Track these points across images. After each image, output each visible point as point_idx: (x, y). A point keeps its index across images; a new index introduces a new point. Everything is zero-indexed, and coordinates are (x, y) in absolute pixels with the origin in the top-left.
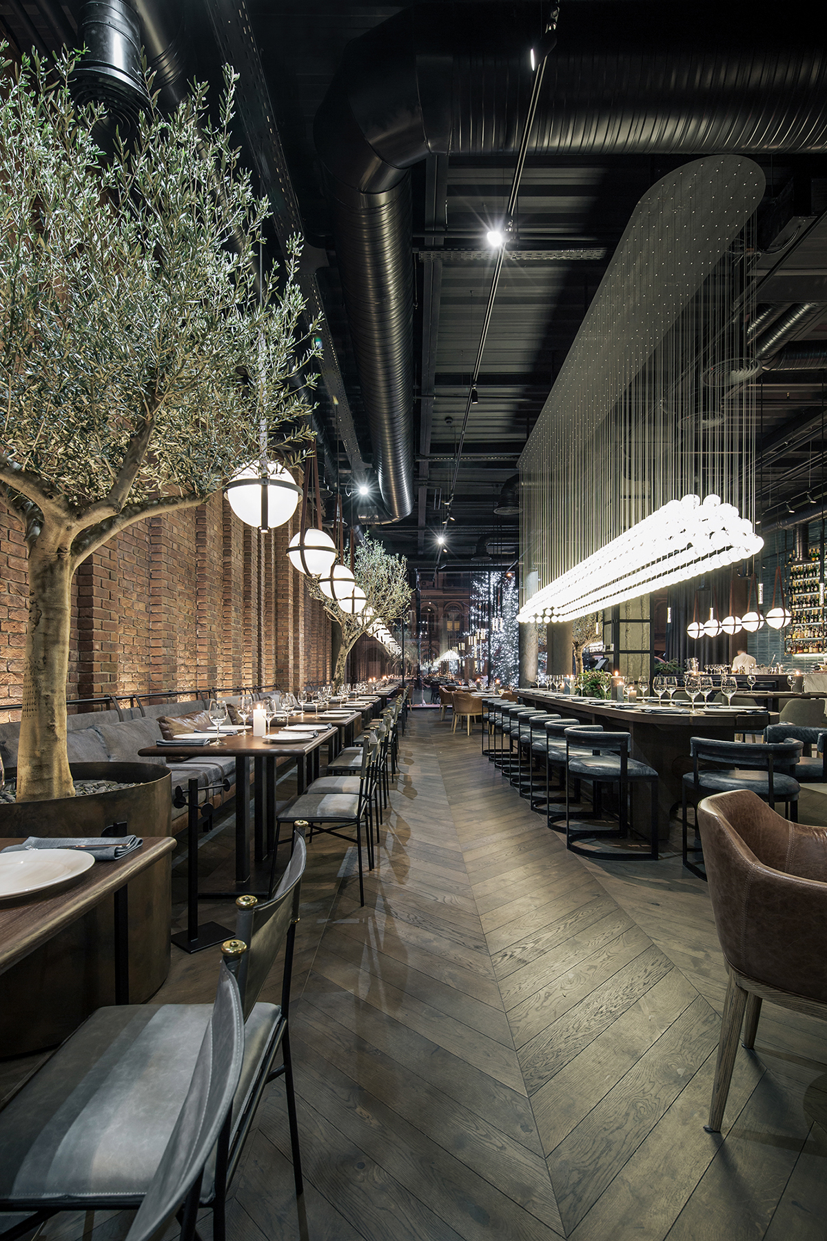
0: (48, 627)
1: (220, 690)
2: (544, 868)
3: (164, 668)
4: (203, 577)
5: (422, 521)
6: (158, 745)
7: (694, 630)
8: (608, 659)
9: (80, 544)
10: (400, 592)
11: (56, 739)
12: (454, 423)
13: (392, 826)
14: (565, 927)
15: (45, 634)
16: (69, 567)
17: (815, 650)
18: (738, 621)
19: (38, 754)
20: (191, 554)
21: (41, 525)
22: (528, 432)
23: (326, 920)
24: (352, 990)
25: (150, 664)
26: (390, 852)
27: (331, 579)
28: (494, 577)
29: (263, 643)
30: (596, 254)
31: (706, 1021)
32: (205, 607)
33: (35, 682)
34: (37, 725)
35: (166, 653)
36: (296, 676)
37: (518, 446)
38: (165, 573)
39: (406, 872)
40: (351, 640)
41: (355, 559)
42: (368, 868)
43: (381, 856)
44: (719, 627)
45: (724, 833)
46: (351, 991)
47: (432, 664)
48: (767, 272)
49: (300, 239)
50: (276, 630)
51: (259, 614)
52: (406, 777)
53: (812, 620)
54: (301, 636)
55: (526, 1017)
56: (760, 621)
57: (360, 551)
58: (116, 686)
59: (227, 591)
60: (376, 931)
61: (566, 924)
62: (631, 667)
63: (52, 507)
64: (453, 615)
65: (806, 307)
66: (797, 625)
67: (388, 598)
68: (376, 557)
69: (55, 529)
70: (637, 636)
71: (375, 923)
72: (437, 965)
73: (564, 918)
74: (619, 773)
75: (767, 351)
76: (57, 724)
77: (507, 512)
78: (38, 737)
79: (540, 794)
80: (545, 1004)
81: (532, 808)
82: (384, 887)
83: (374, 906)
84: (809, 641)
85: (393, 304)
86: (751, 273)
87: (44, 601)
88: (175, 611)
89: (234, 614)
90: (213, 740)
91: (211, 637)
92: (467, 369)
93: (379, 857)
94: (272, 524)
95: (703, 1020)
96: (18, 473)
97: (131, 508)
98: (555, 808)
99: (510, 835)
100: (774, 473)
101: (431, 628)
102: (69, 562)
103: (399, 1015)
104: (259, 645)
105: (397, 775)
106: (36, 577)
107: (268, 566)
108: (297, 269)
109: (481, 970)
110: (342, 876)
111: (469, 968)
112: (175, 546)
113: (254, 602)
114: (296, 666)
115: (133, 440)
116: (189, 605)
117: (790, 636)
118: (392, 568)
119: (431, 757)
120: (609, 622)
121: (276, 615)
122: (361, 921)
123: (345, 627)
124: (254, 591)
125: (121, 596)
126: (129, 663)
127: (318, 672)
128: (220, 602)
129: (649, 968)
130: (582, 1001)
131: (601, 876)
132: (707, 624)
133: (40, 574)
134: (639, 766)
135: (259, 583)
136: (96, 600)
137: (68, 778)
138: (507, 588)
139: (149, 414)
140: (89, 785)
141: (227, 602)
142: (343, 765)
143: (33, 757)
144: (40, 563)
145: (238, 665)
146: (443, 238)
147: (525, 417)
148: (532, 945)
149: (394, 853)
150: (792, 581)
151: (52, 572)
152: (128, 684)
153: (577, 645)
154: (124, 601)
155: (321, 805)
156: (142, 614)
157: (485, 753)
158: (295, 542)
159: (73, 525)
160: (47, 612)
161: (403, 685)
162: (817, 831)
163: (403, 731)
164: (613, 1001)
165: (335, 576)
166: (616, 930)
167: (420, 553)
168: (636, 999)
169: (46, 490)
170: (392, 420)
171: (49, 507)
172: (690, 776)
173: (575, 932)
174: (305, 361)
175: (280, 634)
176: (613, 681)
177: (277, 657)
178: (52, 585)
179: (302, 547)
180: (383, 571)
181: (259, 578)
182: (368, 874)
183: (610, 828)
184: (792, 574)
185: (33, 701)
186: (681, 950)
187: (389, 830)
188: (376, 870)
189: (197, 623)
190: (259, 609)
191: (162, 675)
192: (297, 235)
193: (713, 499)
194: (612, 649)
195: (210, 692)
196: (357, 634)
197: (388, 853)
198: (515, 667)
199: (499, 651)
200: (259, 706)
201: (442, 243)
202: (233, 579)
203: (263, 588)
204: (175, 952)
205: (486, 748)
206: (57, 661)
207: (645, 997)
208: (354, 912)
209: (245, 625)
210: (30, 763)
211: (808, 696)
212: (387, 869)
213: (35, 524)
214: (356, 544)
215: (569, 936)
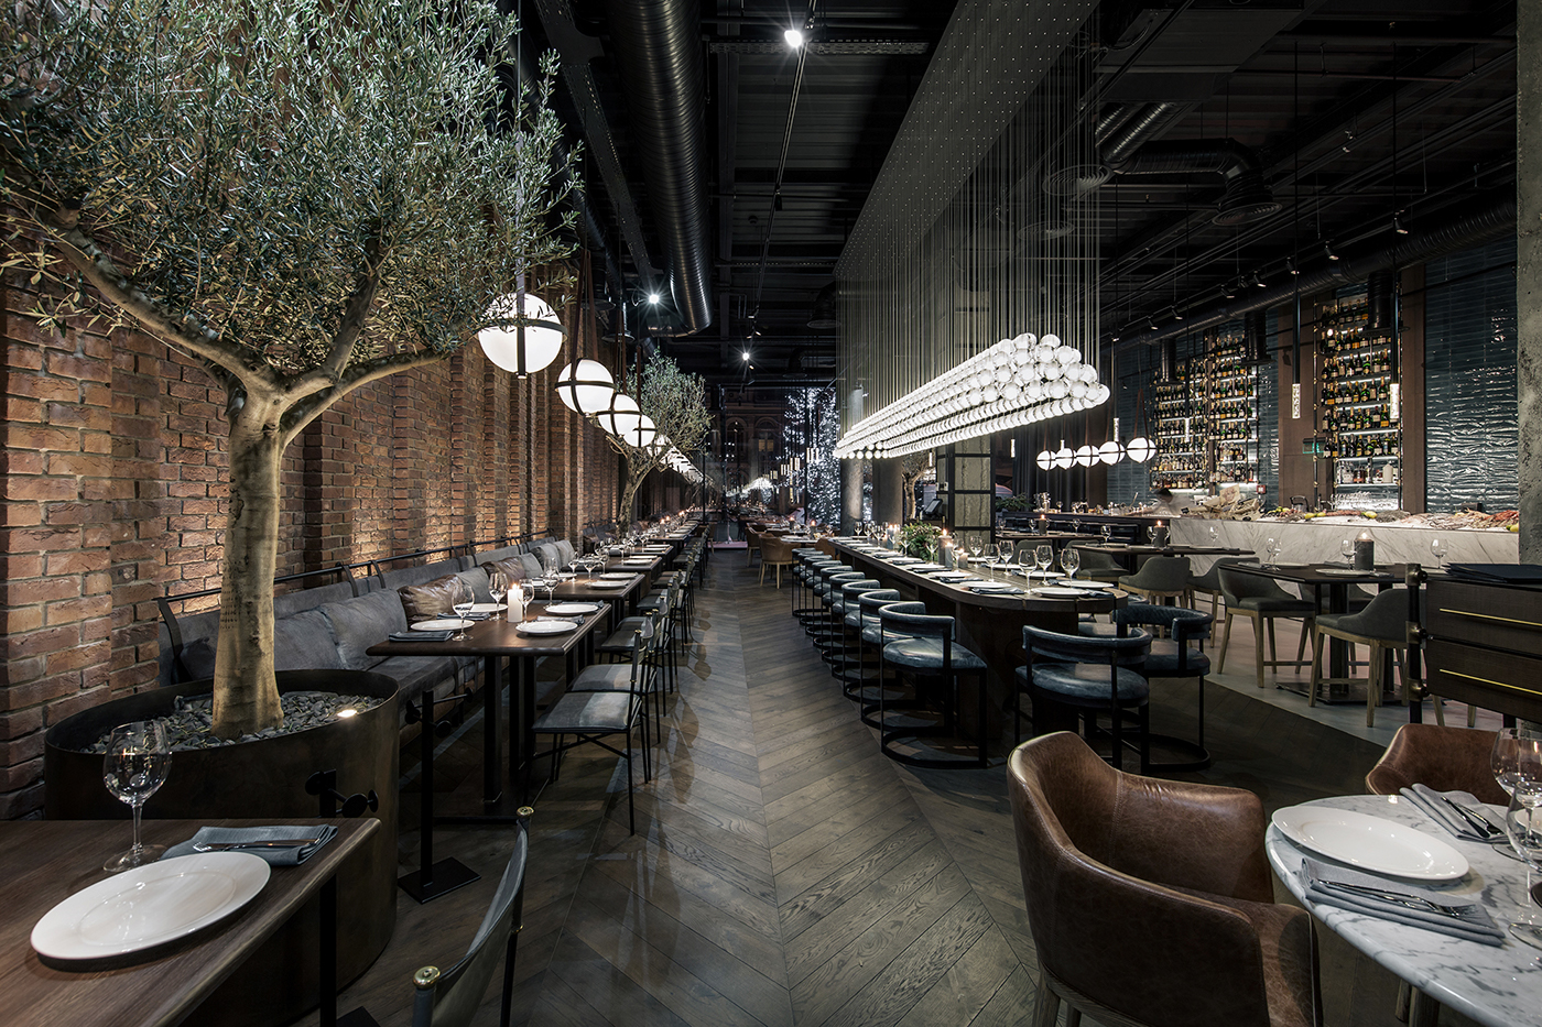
0: (251, 520)
1: (478, 544)
2: (852, 779)
3: (409, 524)
4: (459, 410)
5: (725, 330)
6: (391, 641)
7: (1045, 460)
8: (941, 500)
9: (292, 417)
10: (697, 418)
11: (260, 654)
12: (760, 222)
13: (677, 719)
14: (870, 865)
15: (248, 529)
16: (277, 447)
17: (1185, 485)
18: (1095, 451)
19: (237, 673)
20: (445, 383)
21: (244, 395)
22: (847, 233)
23: (588, 855)
24: (610, 957)
25: (393, 519)
26: (672, 756)
27: (612, 412)
28: (812, 394)
29: (533, 482)
30: (918, 48)
31: (1025, 1001)
32: (461, 445)
33: (235, 586)
34: (237, 639)
35: (412, 505)
36: (574, 519)
37: (837, 249)
38: (410, 409)
39: (688, 785)
40: (639, 476)
41: (642, 381)
42: (643, 780)
43: (661, 762)
44: (1073, 458)
45: (1032, 807)
46: (608, 958)
47: (741, 491)
48: (1119, 68)
49: (556, 56)
50: (550, 464)
51: (529, 448)
52: (699, 647)
53: (1181, 450)
54: (580, 470)
55: (813, 996)
56: (1120, 452)
57: (649, 370)
58: (350, 551)
59: (489, 423)
60: (646, 871)
61: (871, 861)
62: (969, 510)
63: (255, 380)
64: (766, 432)
65: (1163, 106)
66: (1164, 455)
67: (683, 426)
68: (667, 378)
69: (260, 404)
70: (976, 474)
71: (645, 860)
72: (714, 920)
73: (870, 852)
74: (941, 664)
75: (1118, 154)
76: (261, 636)
77: (824, 325)
78: (238, 653)
79: (855, 674)
80: (837, 978)
81: (845, 694)
82: (661, 807)
83: (646, 835)
84: (1178, 475)
85: (681, 101)
86: (1098, 70)
87: (246, 489)
88: (424, 453)
89: (497, 450)
90: (457, 632)
91: (469, 479)
92: (771, 164)
93: (658, 763)
94: (531, 368)
95: (1020, 1001)
96: (213, 342)
97: (354, 370)
98: (872, 693)
99: (816, 732)
100: (1133, 282)
101: (740, 449)
102: (278, 440)
103: (663, 994)
104: (529, 484)
105: (689, 644)
106: (237, 460)
107: (540, 388)
108: (552, 91)
109: (765, 928)
110: (612, 791)
111: (751, 925)
112: (424, 377)
113: (522, 434)
114: (574, 507)
115: (353, 299)
116: (442, 444)
117: (1155, 469)
118: (688, 390)
119: (731, 619)
120: (943, 456)
121: (550, 446)
122: (629, 857)
123: (632, 461)
124: (522, 420)
125: (357, 441)
126: (368, 521)
127: (601, 509)
128: (479, 437)
129: (964, 925)
130: (881, 973)
131: (919, 791)
132: (1059, 454)
133: (241, 457)
134: (965, 655)
135: (529, 410)
136: (326, 450)
137: (275, 699)
138: (828, 404)
139: (370, 270)
140: (303, 698)
141: (489, 436)
142: (619, 644)
143: (232, 677)
144: (242, 443)
145: (502, 510)
146: (738, 24)
147: (844, 216)
148: (828, 891)
149: (677, 758)
150: (1158, 403)
151: (257, 454)
152: (366, 546)
153: (908, 477)
154: (361, 447)
155: (586, 711)
156: (384, 459)
157: (796, 614)
158: (565, 376)
159: (282, 398)
160: (250, 503)
161: (705, 518)
162: (1149, 785)
163: (701, 581)
164: (918, 973)
165: (616, 408)
166: (930, 869)
167: (724, 365)
168: (945, 970)
169: (248, 361)
170: (685, 225)
171: (251, 379)
172: (1022, 670)
173: (881, 872)
174: (563, 194)
175: (554, 469)
176: (940, 541)
177: (550, 497)
178: (257, 469)
179: (573, 383)
180: (676, 394)
181: (529, 404)
182: (642, 788)
183: (933, 723)
184: (1158, 395)
185: (233, 609)
186: (1002, 898)
187: (673, 726)
188: (653, 782)
189: (452, 464)
190: (529, 441)
191: (407, 532)
192: (552, 52)
193: (1051, 340)
194: (946, 489)
195: (466, 547)
196: (646, 468)
197: (669, 758)
198: (836, 500)
199: (818, 480)
200: (515, 586)
201: (738, 32)
202: (496, 408)
203: (533, 415)
204: (403, 901)
205: (796, 608)
206: (262, 561)
207: (956, 967)
208: (622, 843)
209: (511, 461)
210: (228, 684)
211: (1170, 554)
212: (666, 780)
213: (237, 396)
214: (645, 361)
215: (873, 879)
